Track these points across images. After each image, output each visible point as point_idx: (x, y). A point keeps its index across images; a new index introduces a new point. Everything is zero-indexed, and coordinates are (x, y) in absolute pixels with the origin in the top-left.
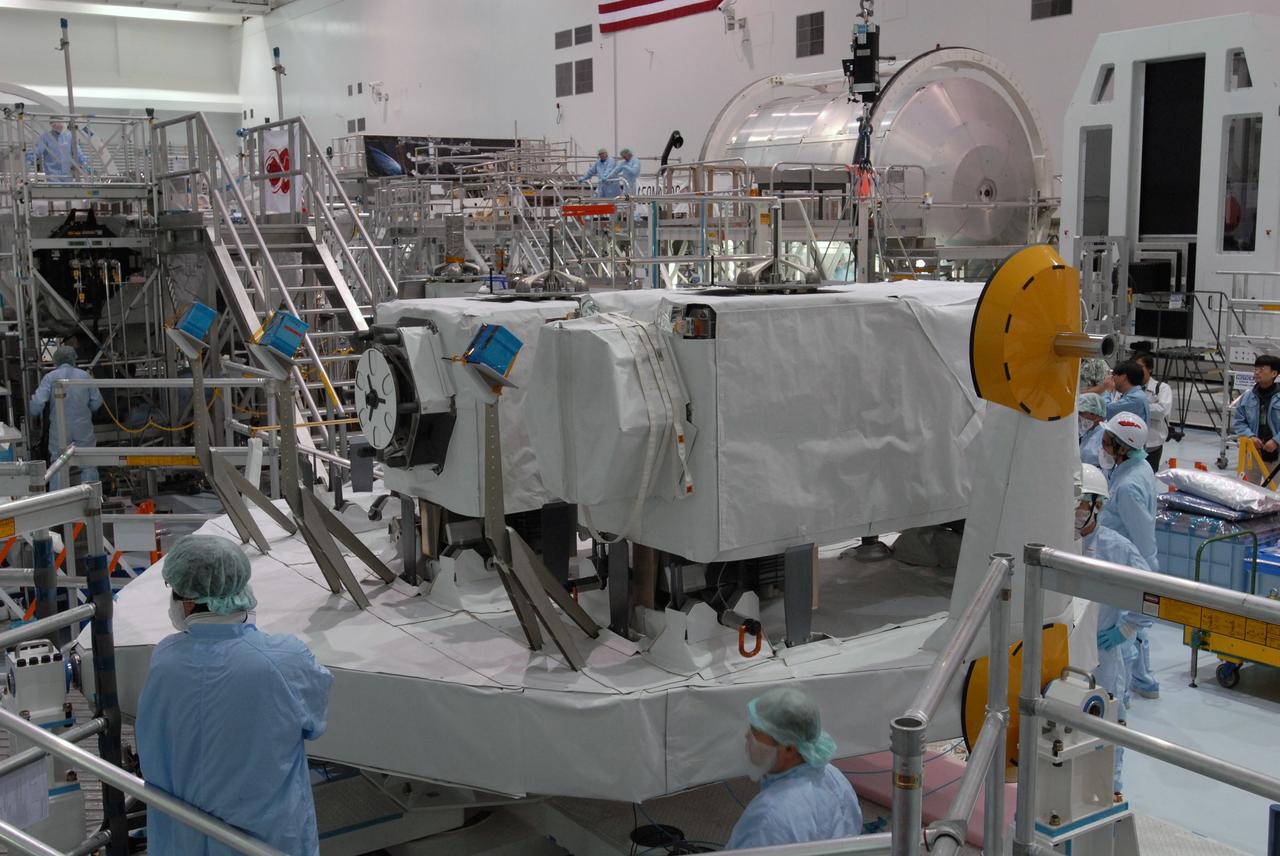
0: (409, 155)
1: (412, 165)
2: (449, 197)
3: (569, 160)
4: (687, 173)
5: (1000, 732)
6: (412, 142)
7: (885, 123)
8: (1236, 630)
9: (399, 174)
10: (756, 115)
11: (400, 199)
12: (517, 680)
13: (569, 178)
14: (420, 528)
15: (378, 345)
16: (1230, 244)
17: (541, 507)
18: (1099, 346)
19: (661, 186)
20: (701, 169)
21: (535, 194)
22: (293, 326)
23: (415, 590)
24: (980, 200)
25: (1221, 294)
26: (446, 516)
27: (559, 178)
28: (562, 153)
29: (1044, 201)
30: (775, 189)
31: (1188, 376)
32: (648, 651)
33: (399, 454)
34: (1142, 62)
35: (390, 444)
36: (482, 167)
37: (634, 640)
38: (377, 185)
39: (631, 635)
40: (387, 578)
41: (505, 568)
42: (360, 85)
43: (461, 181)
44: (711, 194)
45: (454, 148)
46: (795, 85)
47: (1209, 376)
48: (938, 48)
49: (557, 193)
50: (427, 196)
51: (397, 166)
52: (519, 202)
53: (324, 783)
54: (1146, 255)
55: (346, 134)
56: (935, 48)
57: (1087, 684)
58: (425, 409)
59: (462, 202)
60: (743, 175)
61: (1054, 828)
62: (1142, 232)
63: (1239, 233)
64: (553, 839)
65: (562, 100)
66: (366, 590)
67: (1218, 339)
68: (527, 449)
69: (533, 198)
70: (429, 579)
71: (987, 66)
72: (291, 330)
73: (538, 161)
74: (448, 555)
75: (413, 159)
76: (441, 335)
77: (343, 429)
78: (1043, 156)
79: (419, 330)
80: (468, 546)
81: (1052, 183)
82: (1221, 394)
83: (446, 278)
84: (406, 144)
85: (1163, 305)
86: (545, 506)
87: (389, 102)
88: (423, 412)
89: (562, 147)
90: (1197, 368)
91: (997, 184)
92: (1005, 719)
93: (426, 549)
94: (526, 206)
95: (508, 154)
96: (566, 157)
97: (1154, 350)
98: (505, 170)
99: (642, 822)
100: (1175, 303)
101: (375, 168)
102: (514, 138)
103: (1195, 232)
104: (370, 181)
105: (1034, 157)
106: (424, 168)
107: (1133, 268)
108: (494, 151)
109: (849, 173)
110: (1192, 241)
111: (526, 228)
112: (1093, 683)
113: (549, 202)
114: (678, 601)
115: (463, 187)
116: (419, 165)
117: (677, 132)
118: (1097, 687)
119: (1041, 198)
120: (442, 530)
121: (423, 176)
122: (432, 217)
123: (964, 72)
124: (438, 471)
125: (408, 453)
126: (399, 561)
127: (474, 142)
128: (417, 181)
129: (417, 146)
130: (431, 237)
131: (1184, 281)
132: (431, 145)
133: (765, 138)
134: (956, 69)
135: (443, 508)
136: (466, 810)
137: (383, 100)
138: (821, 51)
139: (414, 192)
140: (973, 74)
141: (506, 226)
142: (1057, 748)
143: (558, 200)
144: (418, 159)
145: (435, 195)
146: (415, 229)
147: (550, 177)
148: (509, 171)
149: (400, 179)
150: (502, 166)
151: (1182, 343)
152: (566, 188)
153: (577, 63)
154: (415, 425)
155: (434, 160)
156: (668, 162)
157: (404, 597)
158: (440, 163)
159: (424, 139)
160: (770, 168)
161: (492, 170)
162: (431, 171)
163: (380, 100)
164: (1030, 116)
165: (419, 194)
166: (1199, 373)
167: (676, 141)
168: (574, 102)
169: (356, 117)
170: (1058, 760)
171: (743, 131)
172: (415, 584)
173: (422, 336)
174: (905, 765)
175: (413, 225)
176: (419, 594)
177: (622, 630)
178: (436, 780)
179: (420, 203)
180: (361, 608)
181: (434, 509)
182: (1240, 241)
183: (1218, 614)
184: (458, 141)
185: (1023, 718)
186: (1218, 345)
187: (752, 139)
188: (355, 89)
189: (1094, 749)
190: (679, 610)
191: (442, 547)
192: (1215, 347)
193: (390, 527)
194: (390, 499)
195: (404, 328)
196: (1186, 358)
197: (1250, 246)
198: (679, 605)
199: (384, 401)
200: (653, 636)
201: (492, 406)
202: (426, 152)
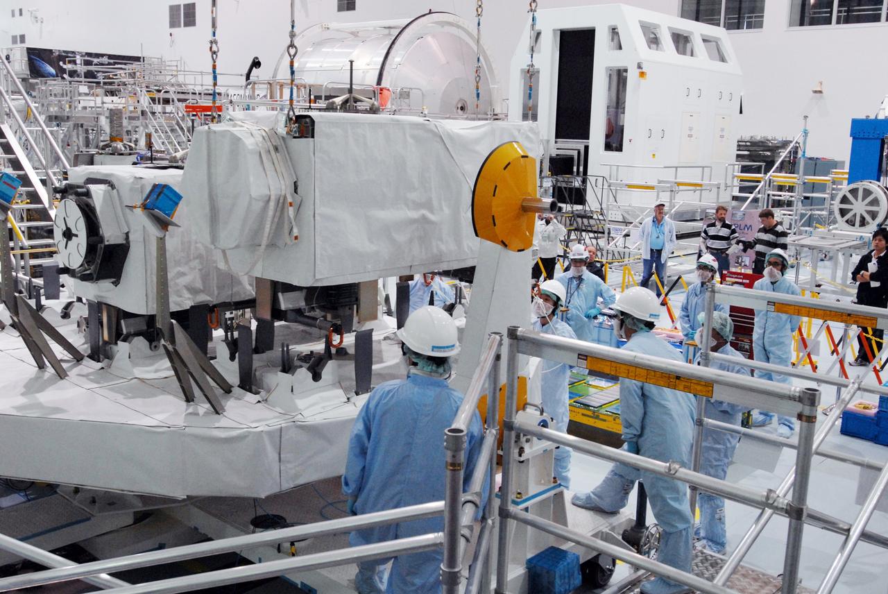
0: (61, 63)
1: (64, 71)
2: (93, 95)
3: (179, 73)
4: (266, 86)
5: (494, 441)
6: (63, 54)
7: (398, 59)
8: (630, 374)
9: (54, 77)
10: (311, 49)
11: (55, 95)
12: (180, 421)
13: (180, 85)
14: (101, 323)
15: (73, 197)
16: (608, 147)
17: (188, 308)
18: (548, 206)
19: (247, 94)
20: (275, 83)
21: (157, 96)
22: (10, 182)
23: (99, 365)
24: (457, 113)
25: (604, 177)
26: (122, 314)
27: (173, 85)
28: (175, 68)
29: (496, 115)
30: (325, 100)
31: (584, 228)
32: (266, 400)
33: (88, 272)
34: (558, 30)
35: (82, 265)
36: (116, 75)
37: (257, 393)
38: (37, 84)
39: (254, 391)
40: (78, 357)
41: (170, 348)
42: (21, 10)
43: (102, 84)
44: (281, 101)
45: (96, 60)
46: (338, 30)
47: (595, 229)
48: (430, 12)
49: (171, 96)
50: (77, 94)
51: (52, 71)
52: (145, 101)
53: (24, 502)
54: (560, 152)
55: (11, 46)
56: (428, 12)
57: (539, 413)
58: (108, 241)
59: (102, 98)
60: (303, 90)
61: (519, 500)
62: (557, 137)
63: (614, 141)
64: (196, 529)
65: (174, 30)
66: (65, 365)
67: (601, 205)
68: (180, 269)
69: (155, 98)
70: (109, 357)
71: (462, 25)
72: (8, 184)
73: (157, 72)
74: (124, 340)
75: (65, 67)
76: (117, 190)
77: (27, 257)
78: (496, 86)
79: (102, 187)
80: (137, 334)
81: (502, 103)
82: (604, 239)
83: (110, 152)
84: (59, 55)
85: (569, 184)
86: (192, 307)
87: (43, 24)
88: (107, 243)
89: (175, 63)
90: (589, 223)
91: (468, 103)
92: (497, 433)
93: (106, 337)
94: (150, 104)
95: (135, 66)
96: (177, 71)
97: (564, 211)
98: (134, 78)
99: (260, 512)
100: (577, 183)
101: (35, 71)
102: (140, 56)
103: (588, 139)
104: (32, 81)
105: (491, 86)
106: (73, 74)
107: (552, 160)
108: (125, 64)
109: (374, 92)
110: (587, 144)
111: (151, 119)
112: (542, 412)
113: (167, 101)
114: (286, 367)
115: (103, 88)
116: (69, 71)
117: (257, 58)
118: (544, 414)
119: (495, 113)
120: (118, 324)
121: (72, 79)
122: (80, 109)
123: (447, 29)
124: (116, 283)
125: (95, 271)
126: (86, 346)
127: (110, 57)
128: (68, 83)
129: (68, 57)
130: (80, 123)
131: (581, 169)
132: (78, 57)
133: (318, 65)
134: (443, 26)
135: (119, 309)
136: (134, 512)
137: (39, 22)
138: (354, 8)
139: (67, 90)
140: (454, 30)
141: (136, 117)
142: (521, 451)
143: (173, 101)
144: (68, 67)
145: (81, 93)
146: (68, 117)
147: (166, 84)
148: (136, 79)
149: (55, 80)
150: (133, 75)
151: (579, 207)
152: (178, 93)
153: (185, 5)
154: (100, 252)
155: (81, 69)
156: (251, 78)
157: (91, 370)
158: (86, 71)
159: (73, 52)
160: (322, 86)
161: (124, 77)
162: (78, 76)
163: (37, 21)
164: (489, 60)
165: (71, 92)
166: (590, 226)
167: (256, 64)
168: (182, 32)
169: (18, 33)
170: (522, 459)
171: (302, 60)
172: (99, 361)
173: (105, 191)
174: (454, 456)
175: (66, 114)
176: (103, 368)
177: (248, 387)
178: (122, 490)
179: (71, 98)
180: (61, 378)
181: (112, 309)
182: (614, 145)
183: (621, 365)
184: (98, 56)
185: (506, 433)
186: (601, 209)
187: (308, 65)
188: (17, 13)
189: (542, 452)
190: (287, 373)
191: (118, 336)
192: (599, 211)
193: (78, 322)
194: (76, 304)
195: (91, 185)
196: (582, 217)
197: (620, 149)
198: (286, 370)
199: (77, 236)
200: (269, 391)
201: (161, 239)
202: (74, 62)
